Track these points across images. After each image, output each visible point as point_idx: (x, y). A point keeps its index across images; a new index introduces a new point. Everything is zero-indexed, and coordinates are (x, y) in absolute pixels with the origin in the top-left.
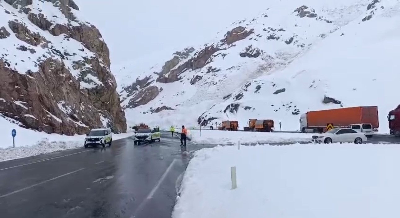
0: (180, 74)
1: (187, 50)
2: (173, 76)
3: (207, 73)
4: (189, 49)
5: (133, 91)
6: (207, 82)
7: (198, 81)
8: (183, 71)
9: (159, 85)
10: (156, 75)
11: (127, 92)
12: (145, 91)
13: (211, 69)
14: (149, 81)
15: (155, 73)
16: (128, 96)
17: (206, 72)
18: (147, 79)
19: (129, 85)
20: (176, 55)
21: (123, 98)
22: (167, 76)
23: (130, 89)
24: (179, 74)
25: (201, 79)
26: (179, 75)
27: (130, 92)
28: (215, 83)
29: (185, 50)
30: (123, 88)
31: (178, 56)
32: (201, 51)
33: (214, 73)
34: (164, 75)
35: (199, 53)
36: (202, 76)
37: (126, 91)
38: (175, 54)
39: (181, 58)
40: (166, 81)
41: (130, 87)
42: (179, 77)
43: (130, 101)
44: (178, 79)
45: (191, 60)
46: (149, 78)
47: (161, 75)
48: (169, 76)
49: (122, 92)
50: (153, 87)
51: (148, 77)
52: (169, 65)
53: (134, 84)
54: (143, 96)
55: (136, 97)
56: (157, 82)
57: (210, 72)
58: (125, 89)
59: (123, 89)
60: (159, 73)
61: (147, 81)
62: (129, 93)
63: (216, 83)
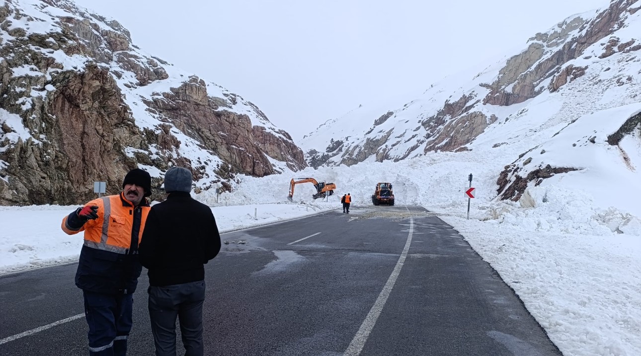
0: (540, 82)
1: (564, 27)
2: (523, 87)
3: (604, 56)
4: (568, 22)
5: (437, 127)
6: (600, 81)
7: (572, 80)
8: (547, 74)
9: (489, 110)
10: (485, 88)
11: (427, 129)
12: (457, 124)
13: (615, 45)
14: (468, 104)
15: (481, 85)
16: (428, 136)
17: (600, 55)
18: (466, 99)
19: (431, 115)
20: (535, 41)
21: (418, 141)
22: (509, 89)
23: (432, 124)
24: (538, 82)
25: (583, 74)
26: (537, 85)
27: (433, 129)
28: (624, 80)
29: (560, 26)
30: (419, 121)
31: (540, 42)
32: (598, 17)
33: (624, 55)
34: (503, 87)
35: (593, 22)
36: (586, 68)
37: (425, 128)
38: (532, 39)
39: (548, 46)
40: (507, 100)
41: (431, 119)
42: (537, 89)
43: (427, 146)
44: (535, 92)
45: (570, 44)
46: (470, 97)
47: (495, 88)
48: (514, 89)
49: (418, 128)
50: (473, 115)
51: (467, 95)
52: (516, 65)
53: (440, 113)
54: (451, 135)
55: (438, 137)
56: (484, 104)
57: (614, 52)
58: (423, 124)
59: (420, 124)
60: (491, 84)
61: (465, 104)
62: (429, 132)
63: (630, 79)
